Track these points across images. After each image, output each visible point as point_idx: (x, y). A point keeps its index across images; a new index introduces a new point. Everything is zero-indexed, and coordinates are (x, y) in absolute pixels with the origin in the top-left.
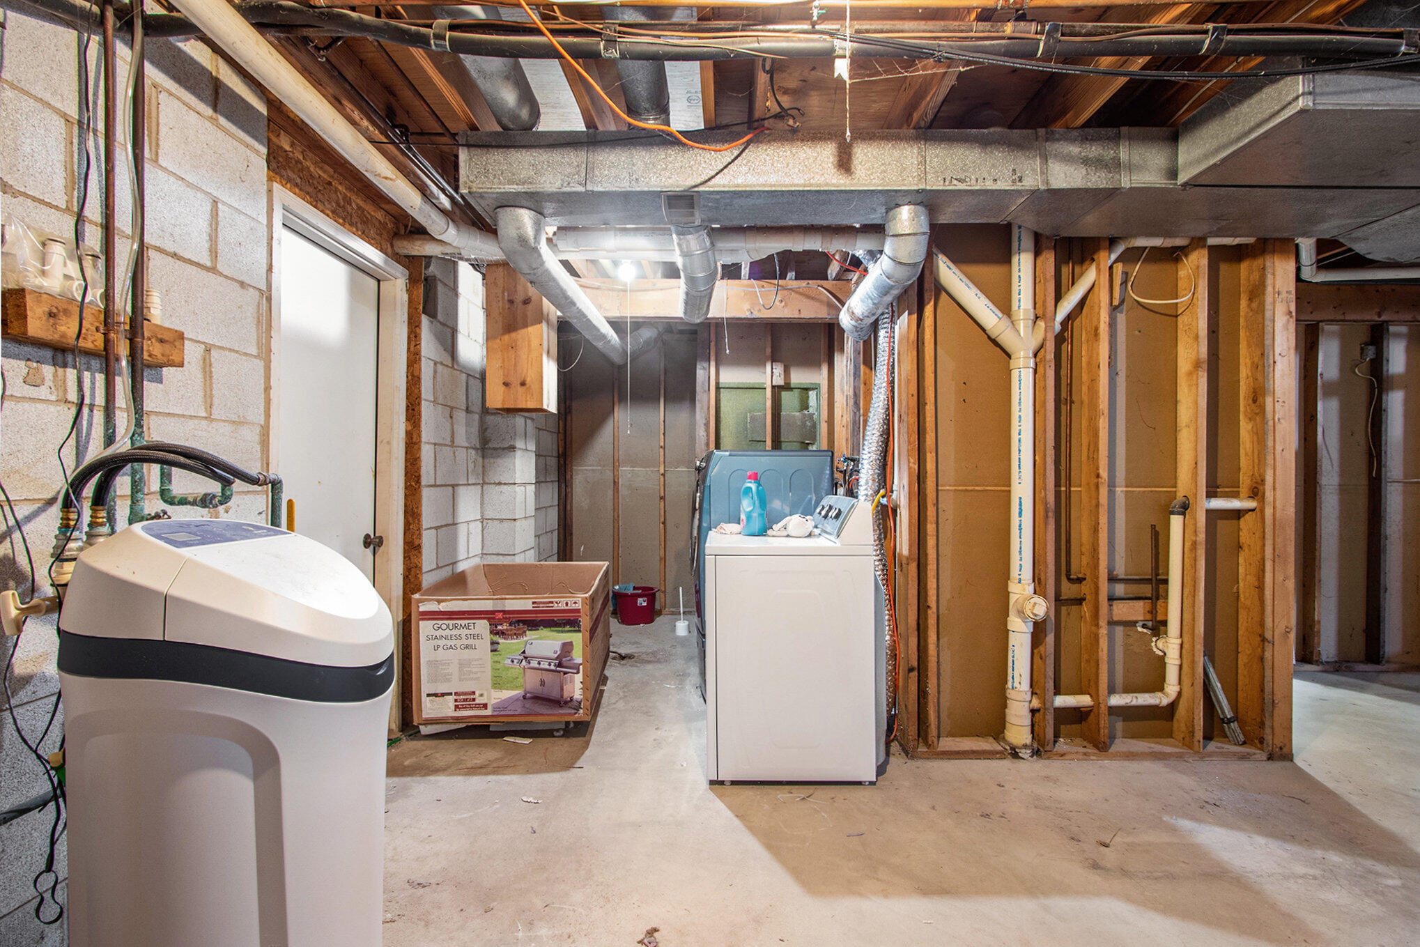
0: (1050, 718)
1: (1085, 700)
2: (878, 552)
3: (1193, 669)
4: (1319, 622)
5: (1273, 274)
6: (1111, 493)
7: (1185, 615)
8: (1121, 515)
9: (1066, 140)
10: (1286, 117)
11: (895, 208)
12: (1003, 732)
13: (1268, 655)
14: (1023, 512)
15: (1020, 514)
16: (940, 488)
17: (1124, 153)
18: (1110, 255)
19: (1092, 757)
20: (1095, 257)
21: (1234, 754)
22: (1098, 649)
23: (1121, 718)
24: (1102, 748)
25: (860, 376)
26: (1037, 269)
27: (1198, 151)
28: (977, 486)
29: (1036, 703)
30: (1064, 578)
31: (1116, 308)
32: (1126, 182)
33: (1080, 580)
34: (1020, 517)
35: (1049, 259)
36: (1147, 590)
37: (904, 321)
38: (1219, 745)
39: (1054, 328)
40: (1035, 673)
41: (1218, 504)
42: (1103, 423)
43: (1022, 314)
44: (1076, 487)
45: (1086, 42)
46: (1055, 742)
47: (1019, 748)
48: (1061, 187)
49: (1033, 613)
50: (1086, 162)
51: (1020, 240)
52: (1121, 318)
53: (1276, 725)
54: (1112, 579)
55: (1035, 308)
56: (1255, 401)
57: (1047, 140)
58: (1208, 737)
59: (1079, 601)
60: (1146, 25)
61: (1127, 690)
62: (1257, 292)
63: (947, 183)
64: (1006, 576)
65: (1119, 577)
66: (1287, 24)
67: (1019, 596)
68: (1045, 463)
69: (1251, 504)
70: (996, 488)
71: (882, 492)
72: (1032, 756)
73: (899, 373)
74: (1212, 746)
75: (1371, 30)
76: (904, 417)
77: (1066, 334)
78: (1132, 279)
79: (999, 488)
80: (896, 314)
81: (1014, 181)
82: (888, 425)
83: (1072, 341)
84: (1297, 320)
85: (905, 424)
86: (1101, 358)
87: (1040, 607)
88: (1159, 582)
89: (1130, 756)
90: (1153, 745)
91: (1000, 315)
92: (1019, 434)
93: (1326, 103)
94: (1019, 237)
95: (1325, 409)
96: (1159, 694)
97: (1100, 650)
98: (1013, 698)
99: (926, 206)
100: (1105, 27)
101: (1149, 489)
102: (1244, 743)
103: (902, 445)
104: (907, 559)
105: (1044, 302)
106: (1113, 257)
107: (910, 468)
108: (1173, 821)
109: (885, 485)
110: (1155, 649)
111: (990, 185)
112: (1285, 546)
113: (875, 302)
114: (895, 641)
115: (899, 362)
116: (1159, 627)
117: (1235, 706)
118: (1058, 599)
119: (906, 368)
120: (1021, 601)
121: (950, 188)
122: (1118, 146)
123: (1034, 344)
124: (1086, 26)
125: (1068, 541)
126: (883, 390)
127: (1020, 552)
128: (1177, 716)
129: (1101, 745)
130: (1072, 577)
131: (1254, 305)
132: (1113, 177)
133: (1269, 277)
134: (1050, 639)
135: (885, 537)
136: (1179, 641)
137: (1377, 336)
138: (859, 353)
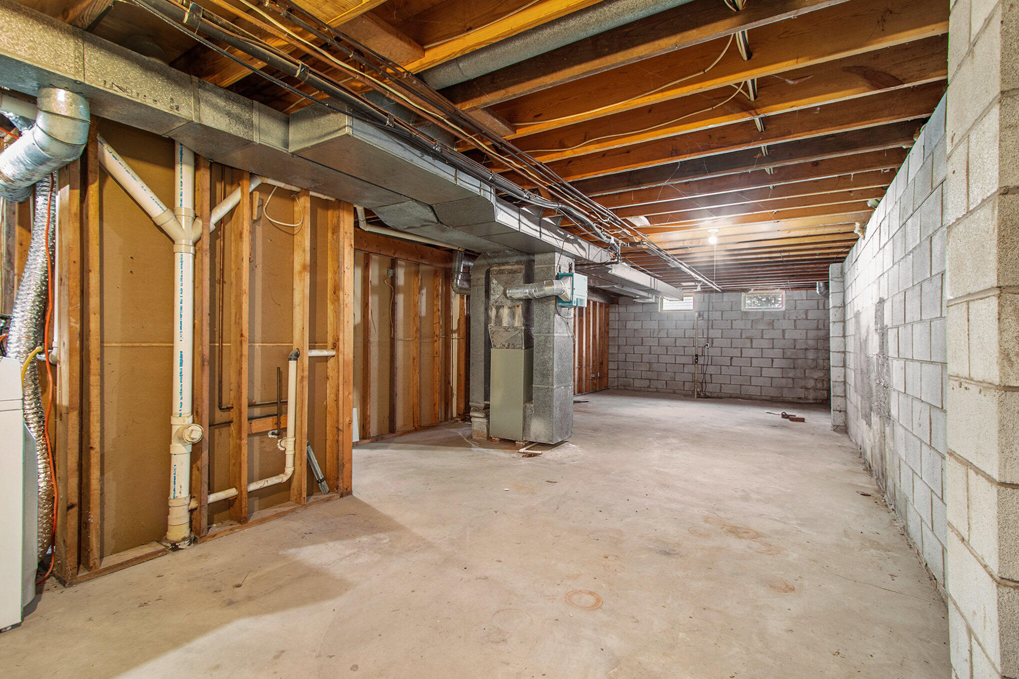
0: (205, 513)
1: (232, 492)
2: (33, 406)
3: (301, 454)
4: (370, 416)
5: (343, 221)
6: (251, 348)
7: (297, 422)
8: (258, 362)
9: (215, 93)
10: (340, 135)
11: (49, 87)
12: (166, 534)
13: (340, 438)
14: (183, 363)
15: (181, 365)
16: (105, 345)
17: (256, 118)
18: (250, 185)
19: (236, 530)
20: (241, 184)
21: (323, 500)
22: (241, 454)
23: (258, 498)
24: (244, 521)
25: (14, 236)
26: (197, 180)
27: (299, 136)
28: (144, 342)
29: (194, 504)
30: (217, 409)
31: (255, 222)
32: (256, 139)
33: (229, 409)
34: (181, 366)
35: (205, 176)
36: (274, 410)
37: (64, 195)
38: (317, 497)
39: (209, 227)
40: (193, 482)
41: (315, 353)
42: (245, 299)
43: (183, 211)
44: (228, 343)
45: (222, 31)
46: (209, 528)
47: (178, 542)
48: (210, 126)
49: (190, 438)
50: (229, 114)
51: (182, 154)
52: (259, 229)
53: (344, 476)
54: (251, 405)
55: (194, 209)
56: (335, 293)
57: (200, 87)
58: (309, 494)
59: (229, 423)
60: (263, 41)
61: (261, 478)
62: (336, 230)
63: (108, 86)
64: (169, 411)
65: (257, 404)
66: (340, 83)
67: (179, 426)
68: (202, 325)
69: (333, 353)
70: (161, 344)
71: (39, 348)
72: (189, 545)
73: (60, 240)
74: (312, 499)
75: (376, 106)
76: (65, 280)
77: (219, 233)
78: (266, 204)
79: (164, 345)
80: (57, 184)
81: (172, 108)
82: (47, 286)
83: (224, 238)
84: (355, 249)
85: (66, 288)
86: (244, 254)
87: (197, 432)
88: (281, 403)
89: (262, 521)
90: (277, 509)
91: (165, 208)
92: (181, 303)
93: (359, 136)
94: (181, 152)
95: (372, 300)
96: (282, 475)
97: (242, 455)
98: (175, 505)
99: (86, 98)
100: (235, 28)
101: (276, 344)
102: (329, 491)
103: (62, 306)
104: (67, 408)
105: (202, 206)
106: (253, 186)
107: (70, 327)
108: (285, 552)
109: (44, 342)
110: (279, 447)
111: (149, 102)
112: (349, 376)
113: (30, 168)
114: (52, 485)
115: (60, 229)
116: (281, 432)
117: (324, 471)
118: (211, 425)
119: (69, 236)
120: (181, 430)
121: (111, 91)
122: (252, 112)
123: (194, 235)
124: (221, 20)
125: (220, 382)
126: (42, 254)
127: (181, 393)
128: (292, 487)
129: (242, 520)
130: (223, 407)
131: (335, 237)
132: (248, 132)
133: (342, 222)
134: (205, 454)
135: (43, 392)
136: (294, 439)
137: (393, 265)
138: (14, 213)
